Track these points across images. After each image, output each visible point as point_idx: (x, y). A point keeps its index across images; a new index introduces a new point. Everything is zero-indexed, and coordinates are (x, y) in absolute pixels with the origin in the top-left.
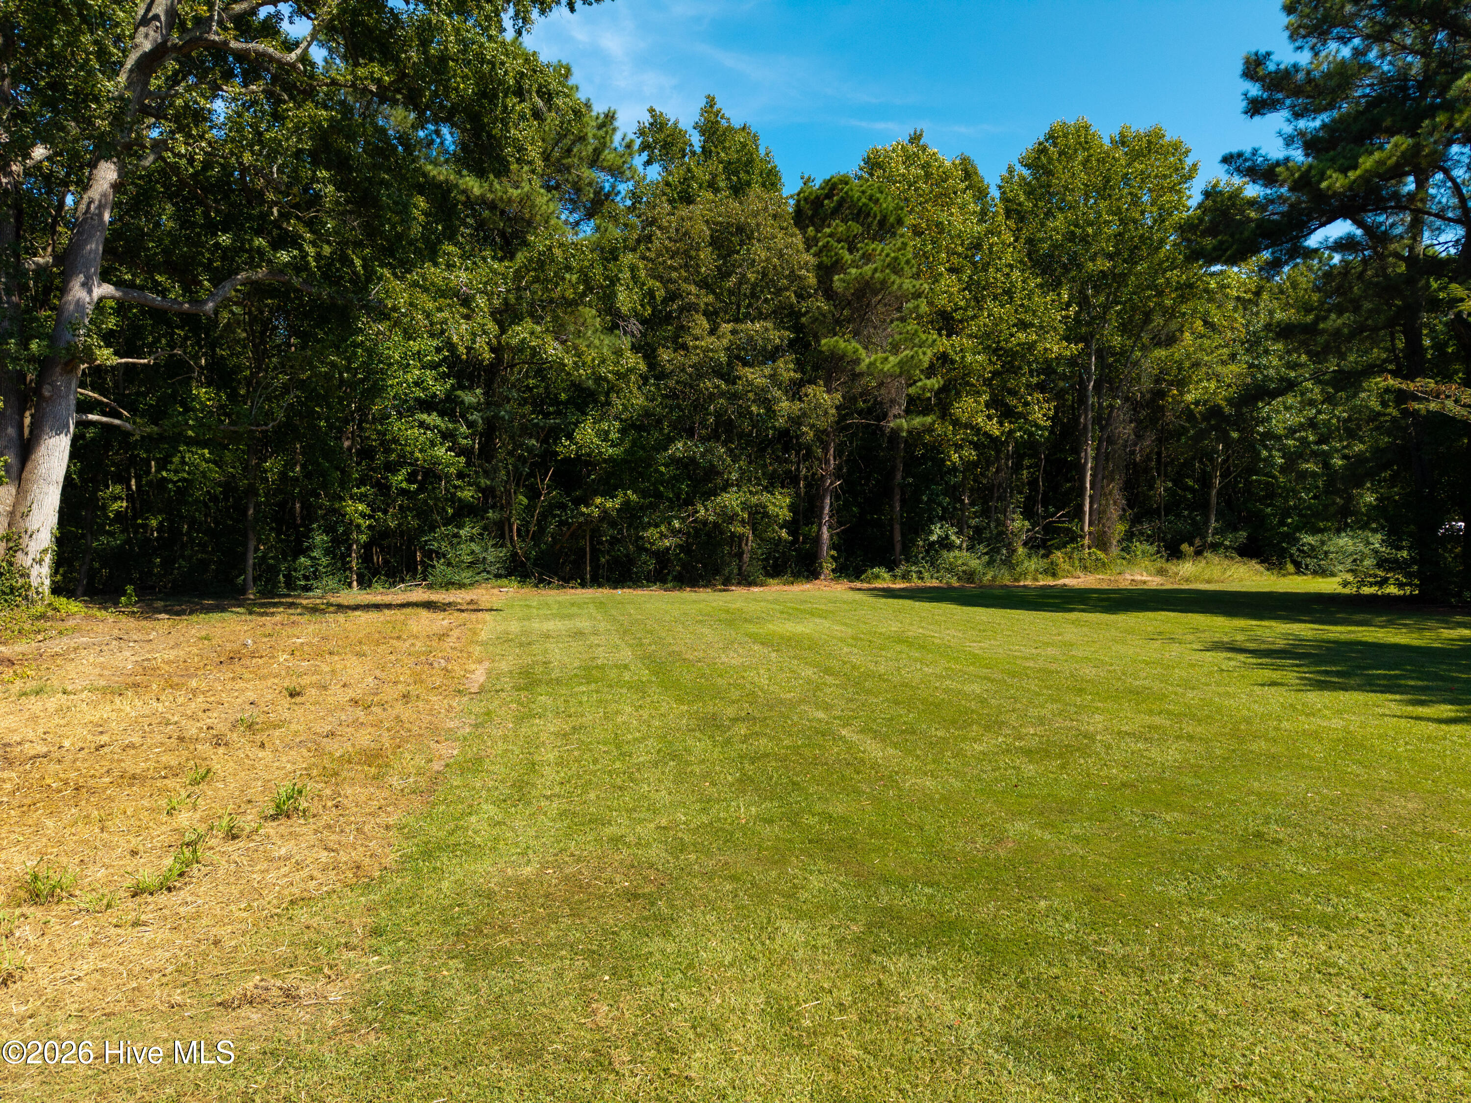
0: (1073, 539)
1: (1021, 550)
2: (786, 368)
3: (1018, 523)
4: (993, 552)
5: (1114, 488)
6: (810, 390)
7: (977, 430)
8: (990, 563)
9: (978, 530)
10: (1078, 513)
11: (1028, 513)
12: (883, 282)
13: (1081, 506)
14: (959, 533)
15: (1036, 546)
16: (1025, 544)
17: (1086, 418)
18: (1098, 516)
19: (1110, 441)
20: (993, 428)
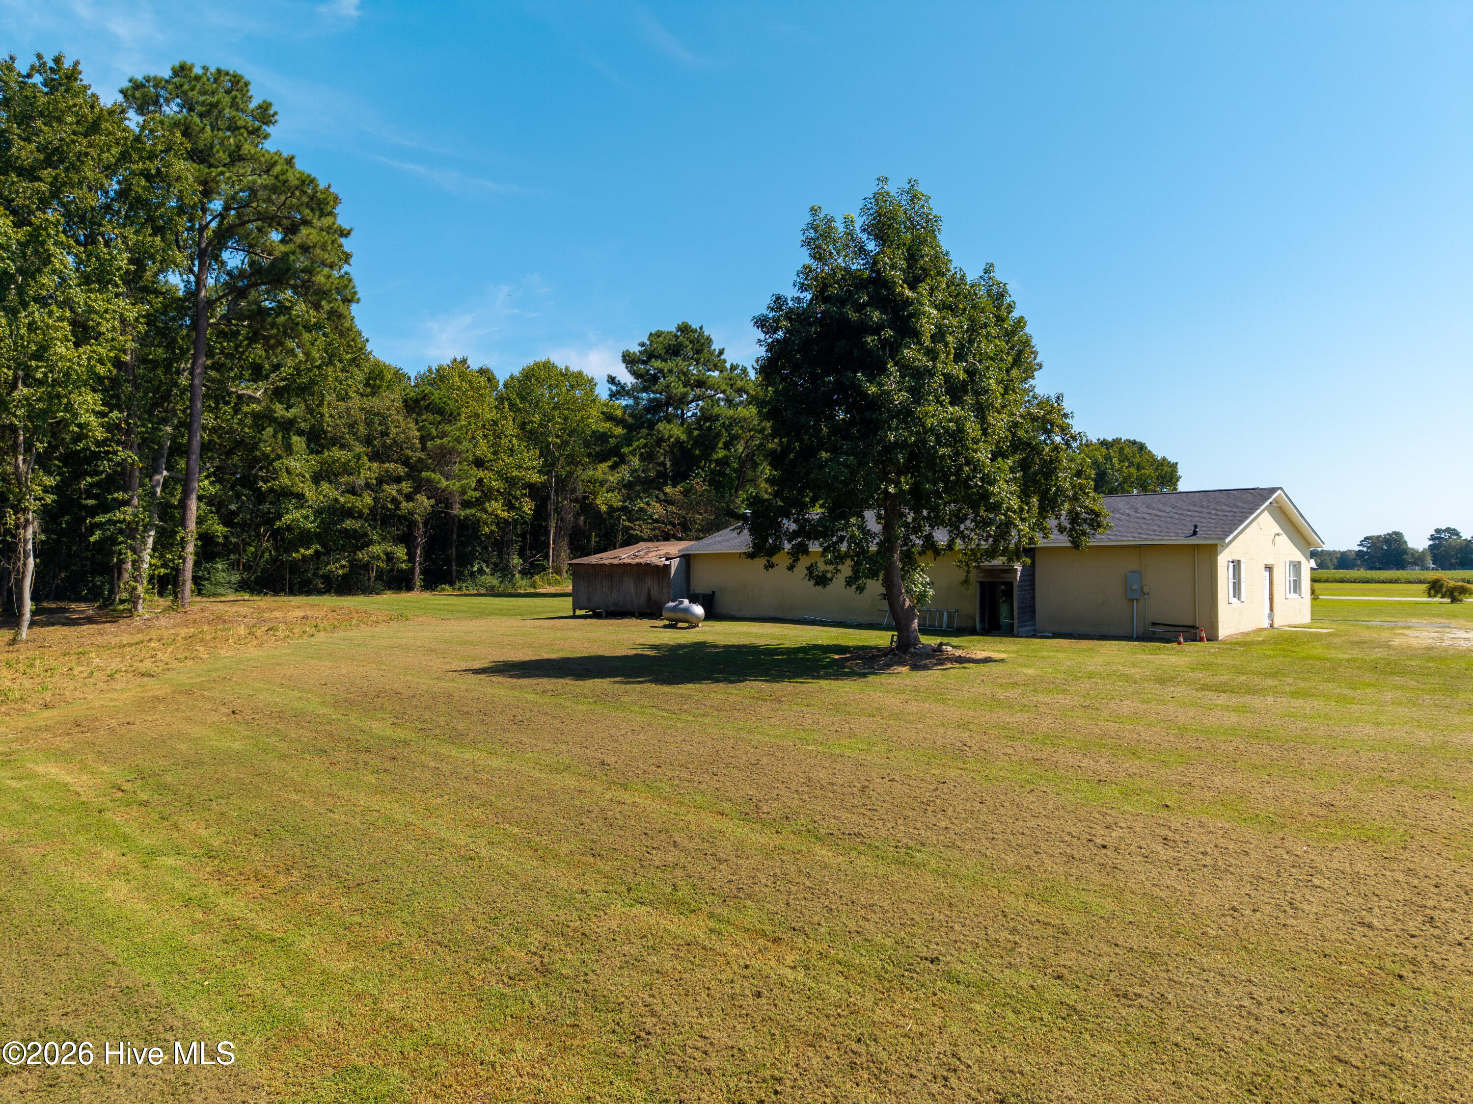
0: (544, 570)
1: (517, 576)
2: (406, 487)
3: (516, 560)
4: (504, 576)
5: (565, 544)
6: (418, 496)
7: (497, 516)
8: (501, 582)
9: (496, 565)
10: (546, 557)
11: (521, 555)
12: (453, 448)
13: (548, 553)
14: (487, 566)
15: (525, 573)
16: (520, 572)
17: (551, 507)
18: (557, 556)
19: (562, 520)
20: (505, 514)
